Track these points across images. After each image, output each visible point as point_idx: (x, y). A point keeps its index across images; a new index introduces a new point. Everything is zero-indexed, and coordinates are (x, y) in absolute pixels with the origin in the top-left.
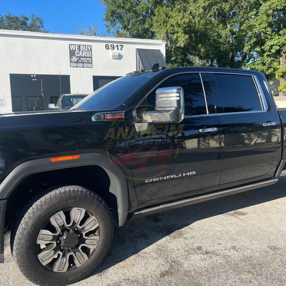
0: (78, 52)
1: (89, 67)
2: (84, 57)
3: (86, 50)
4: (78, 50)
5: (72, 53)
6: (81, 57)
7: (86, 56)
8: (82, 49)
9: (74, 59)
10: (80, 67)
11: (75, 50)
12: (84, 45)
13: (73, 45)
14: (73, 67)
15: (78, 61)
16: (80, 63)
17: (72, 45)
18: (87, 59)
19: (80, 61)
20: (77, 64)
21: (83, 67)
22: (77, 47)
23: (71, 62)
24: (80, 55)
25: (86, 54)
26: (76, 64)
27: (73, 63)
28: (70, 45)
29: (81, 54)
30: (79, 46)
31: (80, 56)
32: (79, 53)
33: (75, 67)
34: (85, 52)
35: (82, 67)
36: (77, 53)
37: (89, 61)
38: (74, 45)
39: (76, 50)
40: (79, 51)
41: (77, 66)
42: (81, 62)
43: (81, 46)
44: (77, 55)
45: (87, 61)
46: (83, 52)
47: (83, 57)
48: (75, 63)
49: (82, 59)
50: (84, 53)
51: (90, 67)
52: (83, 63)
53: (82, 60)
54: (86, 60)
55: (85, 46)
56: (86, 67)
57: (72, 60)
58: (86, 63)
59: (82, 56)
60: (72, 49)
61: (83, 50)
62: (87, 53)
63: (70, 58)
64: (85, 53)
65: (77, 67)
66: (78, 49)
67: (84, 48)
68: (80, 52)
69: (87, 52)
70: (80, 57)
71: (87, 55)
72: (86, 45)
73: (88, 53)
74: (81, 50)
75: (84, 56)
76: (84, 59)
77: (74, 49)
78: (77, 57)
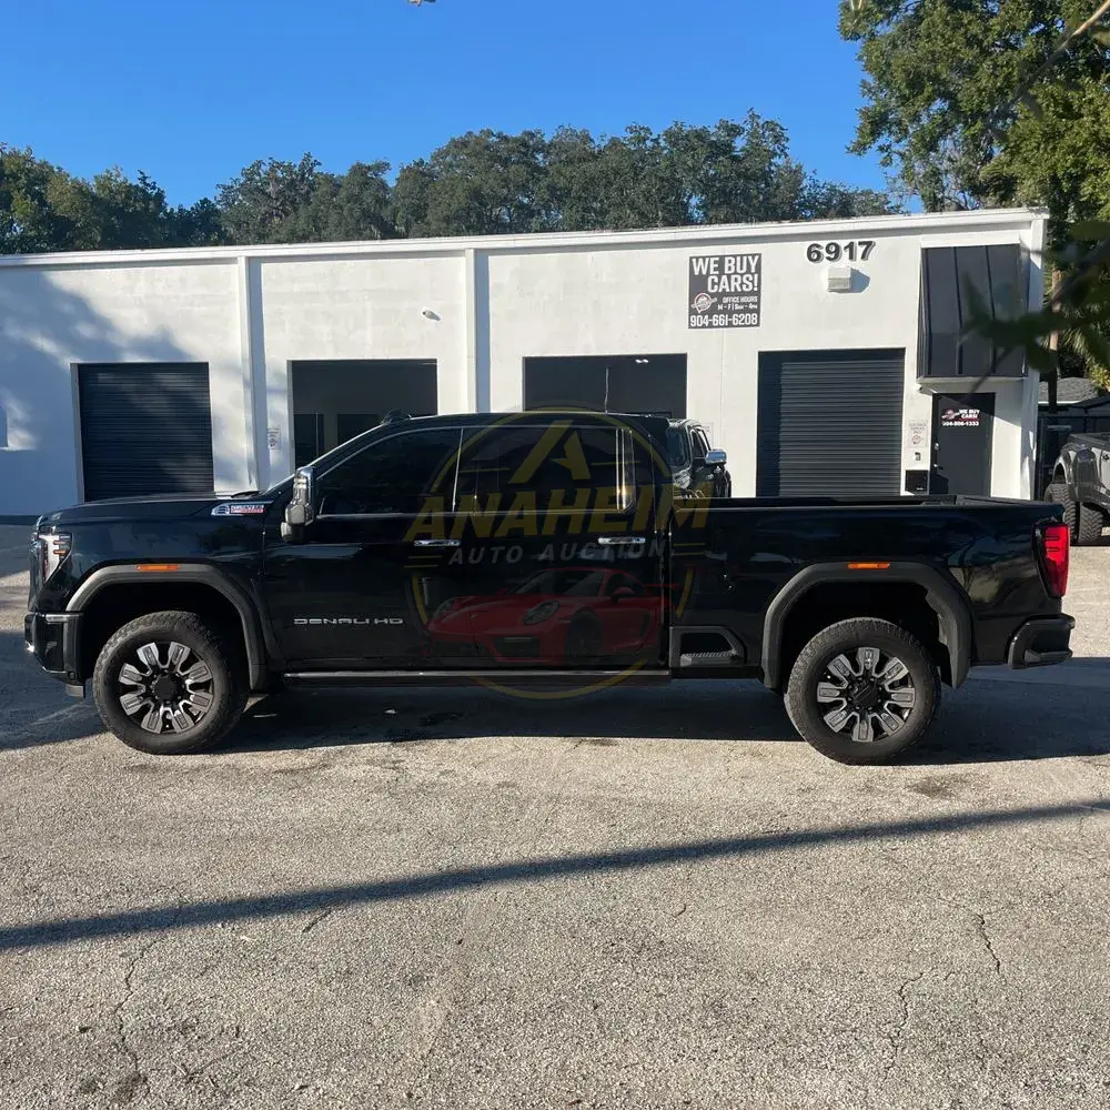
0: (716, 280)
1: (746, 326)
2: (736, 294)
3: (741, 269)
4: (717, 273)
5: (697, 284)
6: (724, 294)
7: (739, 290)
8: (730, 269)
9: (704, 302)
10: (719, 326)
11: (708, 274)
12: (735, 256)
13: (701, 260)
14: (696, 327)
15: (714, 306)
16: (719, 313)
17: (697, 258)
18: (743, 299)
19: (720, 307)
20: (710, 317)
21: (730, 325)
22: (715, 262)
23: (692, 312)
24: (722, 287)
25: (741, 285)
26: (706, 317)
27: (697, 314)
28: (694, 260)
29: (724, 286)
30: (721, 260)
31: (720, 291)
32: (718, 284)
33: (704, 326)
34: (739, 277)
35: (725, 326)
36: (713, 283)
37: (748, 304)
38: (704, 258)
39: (712, 272)
40: (719, 277)
41: (710, 323)
42: (724, 311)
43: (727, 259)
44: (713, 288)
45: (742, 307)
46: (733, 277)
47: (730, 294)
48: (703, 314)
49: (726, 300)
50: (736, 280)
51: (751, 325)
52: (730, 313)
53: (727, 304)
54: (739, 304)
55: (739, 258)
56: (738, 326)
57: (695, 306)
58: (739, 312)
59: (728, 290)
60: (697, 273)
61: (732, 271)
62: (745, 281)
63: (691, 302)
64: (739, 282)
65: (711, 326)
66: (715, 269)
67: (735, 265)
68: (724, 278)
69: (745, 276)
70: (720, 296)
71: (744, 286)
72: (742, 256)
73: (748, 279)
74: (726, 271)
75: (733, 290)
76: (735, 299)
77: (704, 272)
78: (710, 294)
